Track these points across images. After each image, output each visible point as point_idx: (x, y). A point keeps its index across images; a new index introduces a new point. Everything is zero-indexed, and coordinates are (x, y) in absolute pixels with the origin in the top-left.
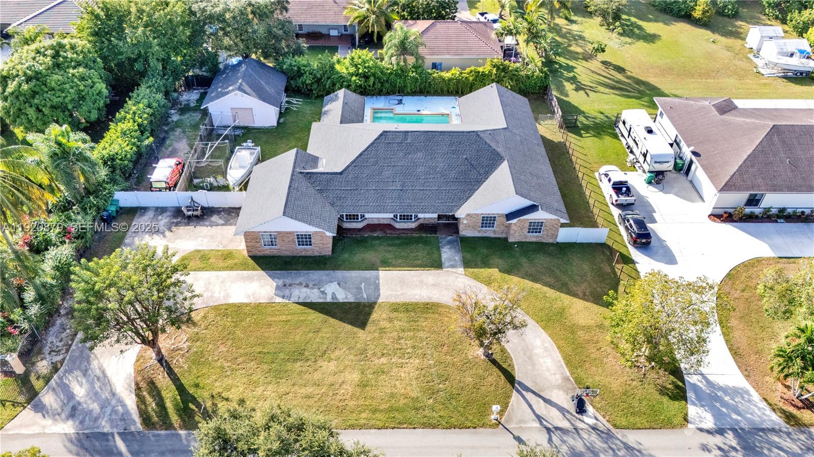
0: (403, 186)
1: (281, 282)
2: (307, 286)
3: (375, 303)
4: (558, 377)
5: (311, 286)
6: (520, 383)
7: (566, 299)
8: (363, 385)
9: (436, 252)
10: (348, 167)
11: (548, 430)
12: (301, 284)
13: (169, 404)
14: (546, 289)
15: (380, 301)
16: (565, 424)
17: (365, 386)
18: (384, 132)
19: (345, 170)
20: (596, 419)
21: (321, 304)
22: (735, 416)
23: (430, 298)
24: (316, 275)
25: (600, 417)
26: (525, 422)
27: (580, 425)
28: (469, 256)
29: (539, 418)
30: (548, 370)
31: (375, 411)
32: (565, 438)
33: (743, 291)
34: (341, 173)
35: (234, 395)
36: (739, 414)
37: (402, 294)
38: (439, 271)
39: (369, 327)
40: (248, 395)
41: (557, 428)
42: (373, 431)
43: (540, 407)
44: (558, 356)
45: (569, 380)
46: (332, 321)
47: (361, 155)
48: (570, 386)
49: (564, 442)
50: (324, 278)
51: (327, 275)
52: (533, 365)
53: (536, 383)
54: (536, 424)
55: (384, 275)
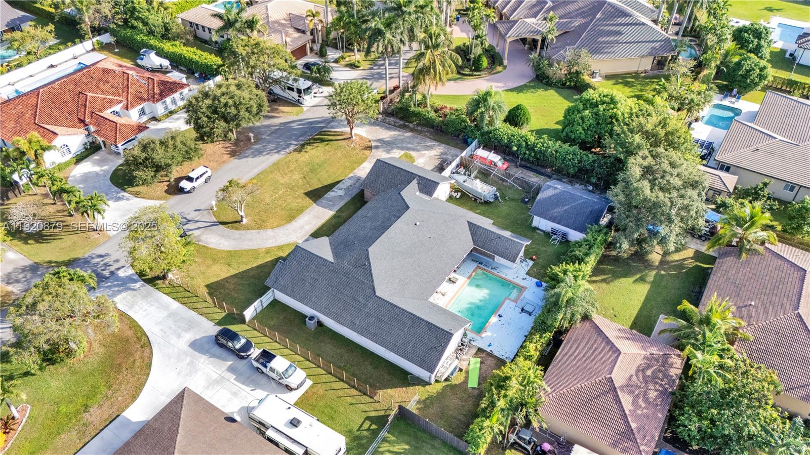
2: (351, 186)
3: (315, 203)
4: (204, 239)
6: (217, 225)
7: (233, 272)
10: (401, 196)
11: (190, 221)
12: (354, 184)
13: (326, 137)
14: (248, 268)
15: (315, 205)
16: (185, 227)
17: (275, 182)
21: (334, 186)
22: (109, 284)
23: (296, 221)
26: (202, 216)
29: (197, 221)
30: (211, 238)
33: (134, 361)
34: (399, 193)
35: (313, 151)
36: (107, 287)
38: (310, 234)
39: (303, 195)
40: (308, 154)
41: (187, 224)
43: (201, 224)
44: (211, 246)
45: (198, 241)
46: (321, 186)
47: (403, 200)
48: (196, 239)
50: (350, 193)
51: (351, 195)
52: (219, 235)
53: (211, 230)
54: (196, 219)
55: (329, 213)
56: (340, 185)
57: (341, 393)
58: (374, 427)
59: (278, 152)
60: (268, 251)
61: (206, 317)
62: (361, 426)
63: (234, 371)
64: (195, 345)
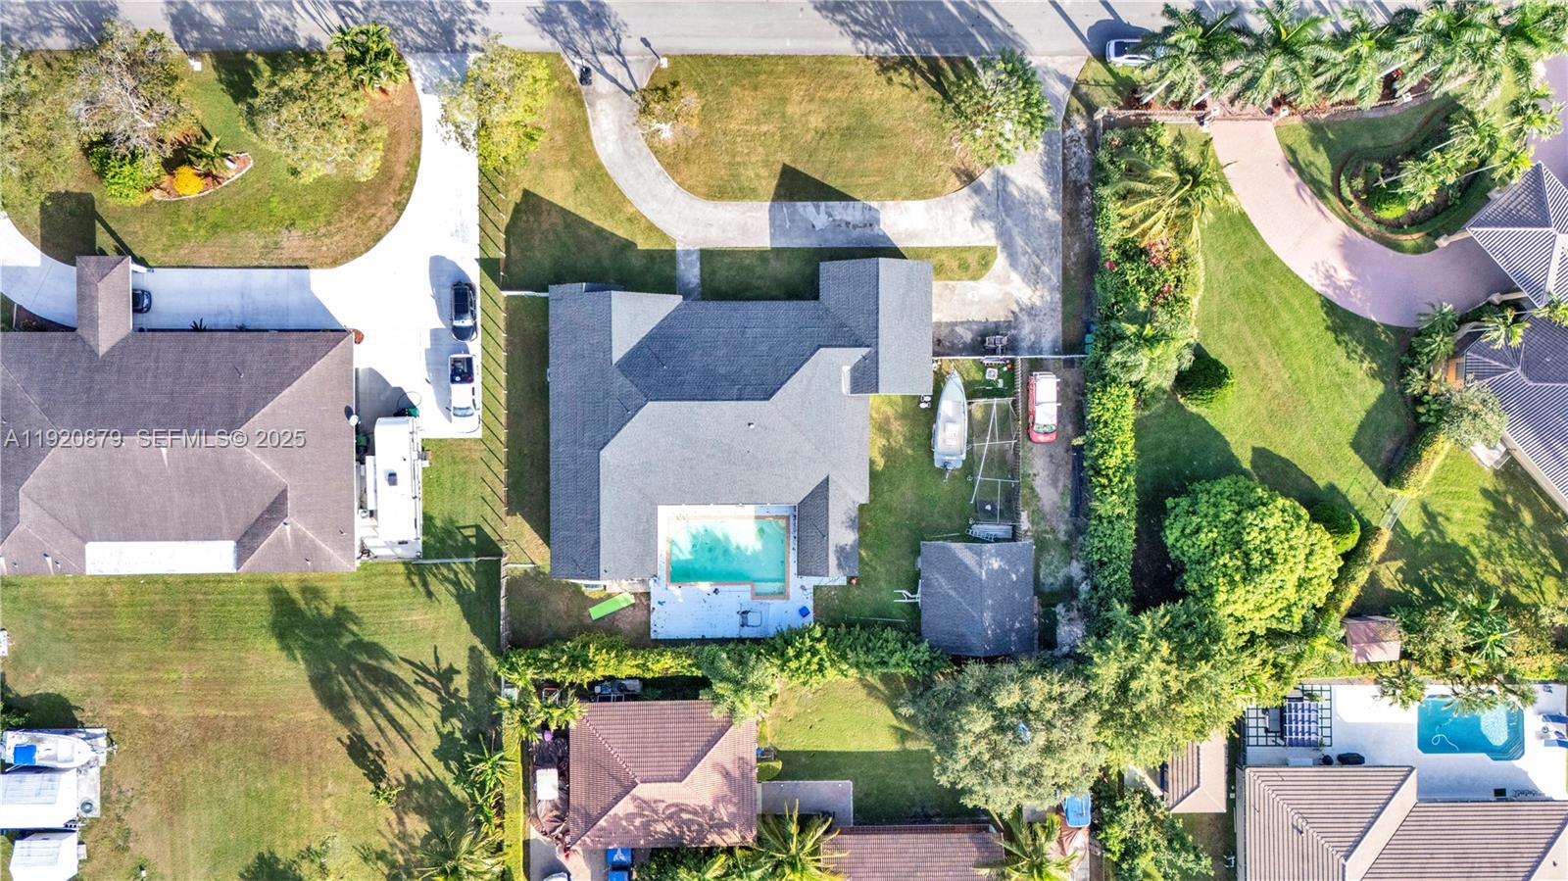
0: (744, 333)
1: (876, 229)
2: (847, 224)
3: (773, 200)
4: (599, 108)
5: (843, 225)
6: (635, 98)
7: (569, 205)
8: (784, 101)
9: (706, 276)
10: (812, 354)
11: (619, 53)
12: (855, 227)
14: (589, 218)
15: (768, 203)
16: (604, 58)
17: (781, 99)
18: (768, 399)
19: (815, 351)
20: (573, 63)
21: (830, 200)
22: (447, 63)
23: (716, 207)
24: (838, 241)
25: (569, 64)
26: (638, 61)
27: (590, 57)
28: (668, 269)
29: (625, 64)
30: (607, 115)
31: (772, 72)
32: (605, 43)
33: (373, 215)
34: (820, 347)
35: (899, 91)
36: (443, 67)
37: (745, 212)
38: (704, 247)
39: (779, 167)
40: (886, 90)
41: (611, 53)
42: (772, 53)
43: (622, 76)
44: (594, 131)
45: (589, 103)
46: (817, 177)
47: (797, 370)
48: (590, 97)
49: (607, 40)
50: (830, 236)
51: (826, 241)
52: (620, 121)
53: (620, 98)
54: (628, 58)
55: (763, 241)
56: (837, 207)
57: (489, 477)
58: (473, 541)
59: (858, 36)
60: (634, 219)
61: (481, 237)
62: (465, 527)
63: (435, 340)
64: (438, 264)
